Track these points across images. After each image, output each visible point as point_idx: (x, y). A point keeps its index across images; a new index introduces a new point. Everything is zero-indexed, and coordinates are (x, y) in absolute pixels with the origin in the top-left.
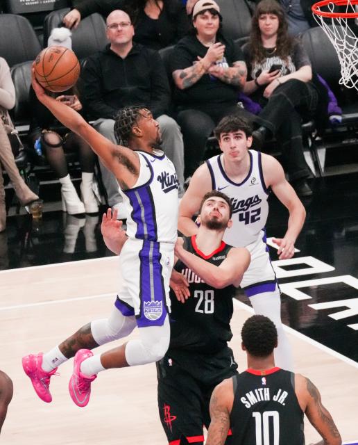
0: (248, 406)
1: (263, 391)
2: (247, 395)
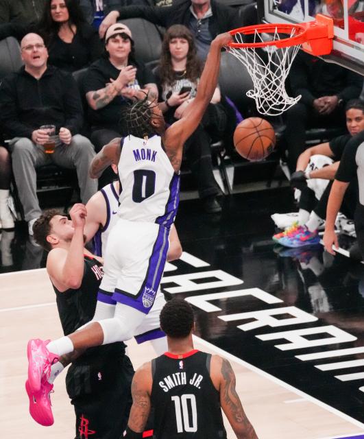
0: (166, 390)
1: (180, 375)
2: (165, 379)
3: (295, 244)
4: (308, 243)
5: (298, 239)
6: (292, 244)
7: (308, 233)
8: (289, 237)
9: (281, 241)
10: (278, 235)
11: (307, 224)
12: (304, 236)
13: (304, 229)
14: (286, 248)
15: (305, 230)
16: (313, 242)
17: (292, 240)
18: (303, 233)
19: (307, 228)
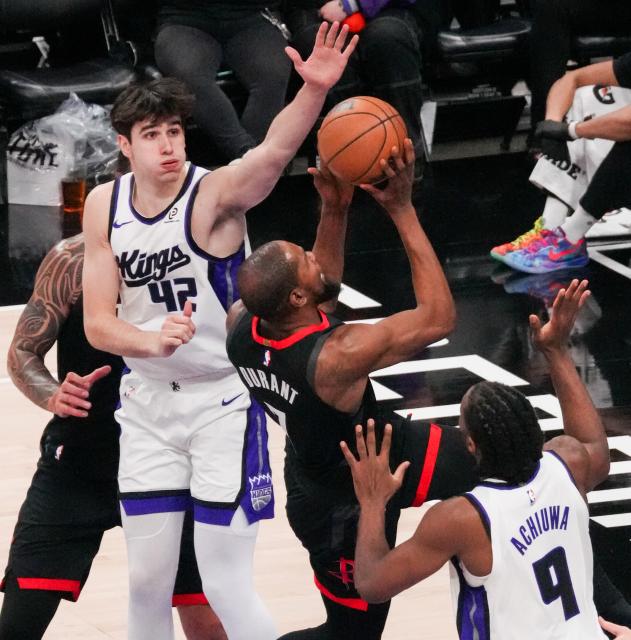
3: (539, 266)
4: (563, 266)
5: (544, 257)
6: (531, 266)
7: (565, 245)
8: (526, 252)
9: (508, 259)
10: (503, 248)
11: (564, 227)
12: (555, 251)
13: (557, 236)
14: (520, 275)
15: (560, 240)
16: (574, 264)
17: (533, 258)
18: (557, 244)
19: (564, 234)
